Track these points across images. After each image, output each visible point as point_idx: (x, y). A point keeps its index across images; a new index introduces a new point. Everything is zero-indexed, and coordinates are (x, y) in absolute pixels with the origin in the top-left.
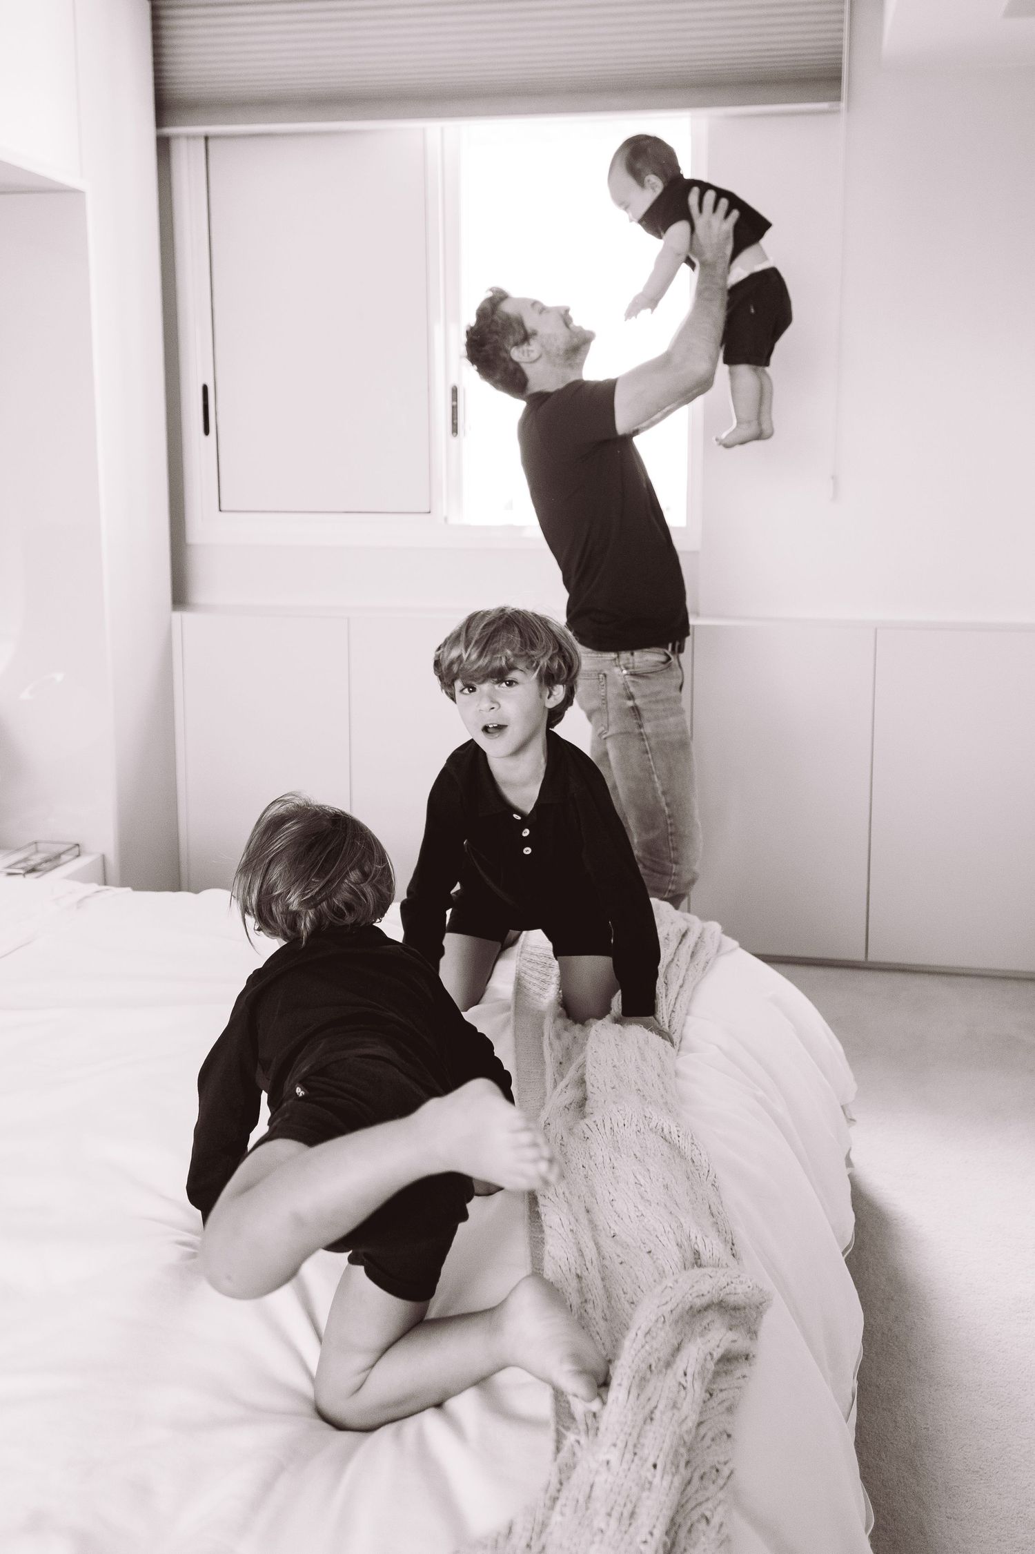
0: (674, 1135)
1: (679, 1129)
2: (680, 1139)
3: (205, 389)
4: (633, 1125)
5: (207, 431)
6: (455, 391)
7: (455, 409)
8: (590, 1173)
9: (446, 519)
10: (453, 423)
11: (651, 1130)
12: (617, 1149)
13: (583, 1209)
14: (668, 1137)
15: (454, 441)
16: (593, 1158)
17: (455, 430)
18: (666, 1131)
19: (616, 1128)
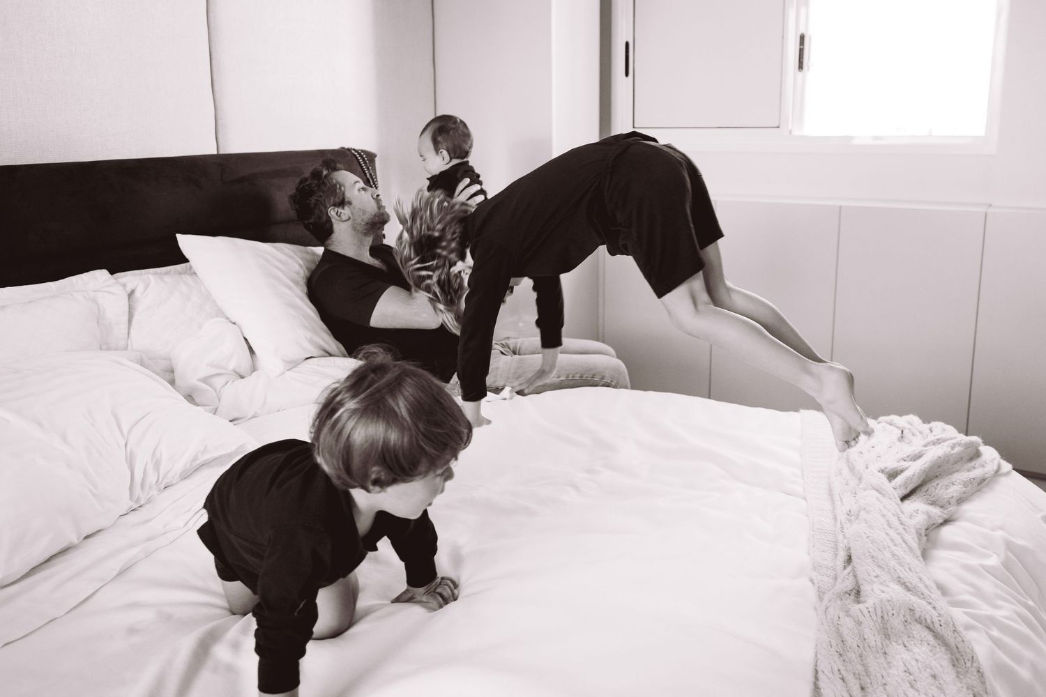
0: (937, 625)
1: (940, 618)
2: (942, 628)
3: (627, 44)
4: (901, 616)
5: (627, 74)
6: (802, 38)
7: (801, 51)
8: (864, 653)
9: (790, 132)
10: (800, 61)
11: (916, 620)
12: (887, 636)
13: (858, 686)
14: (931, 626)
15: (800, 74)
16: (867, 641)
17: (801, 66)
18: (929, 621)
19: (886, 617)
